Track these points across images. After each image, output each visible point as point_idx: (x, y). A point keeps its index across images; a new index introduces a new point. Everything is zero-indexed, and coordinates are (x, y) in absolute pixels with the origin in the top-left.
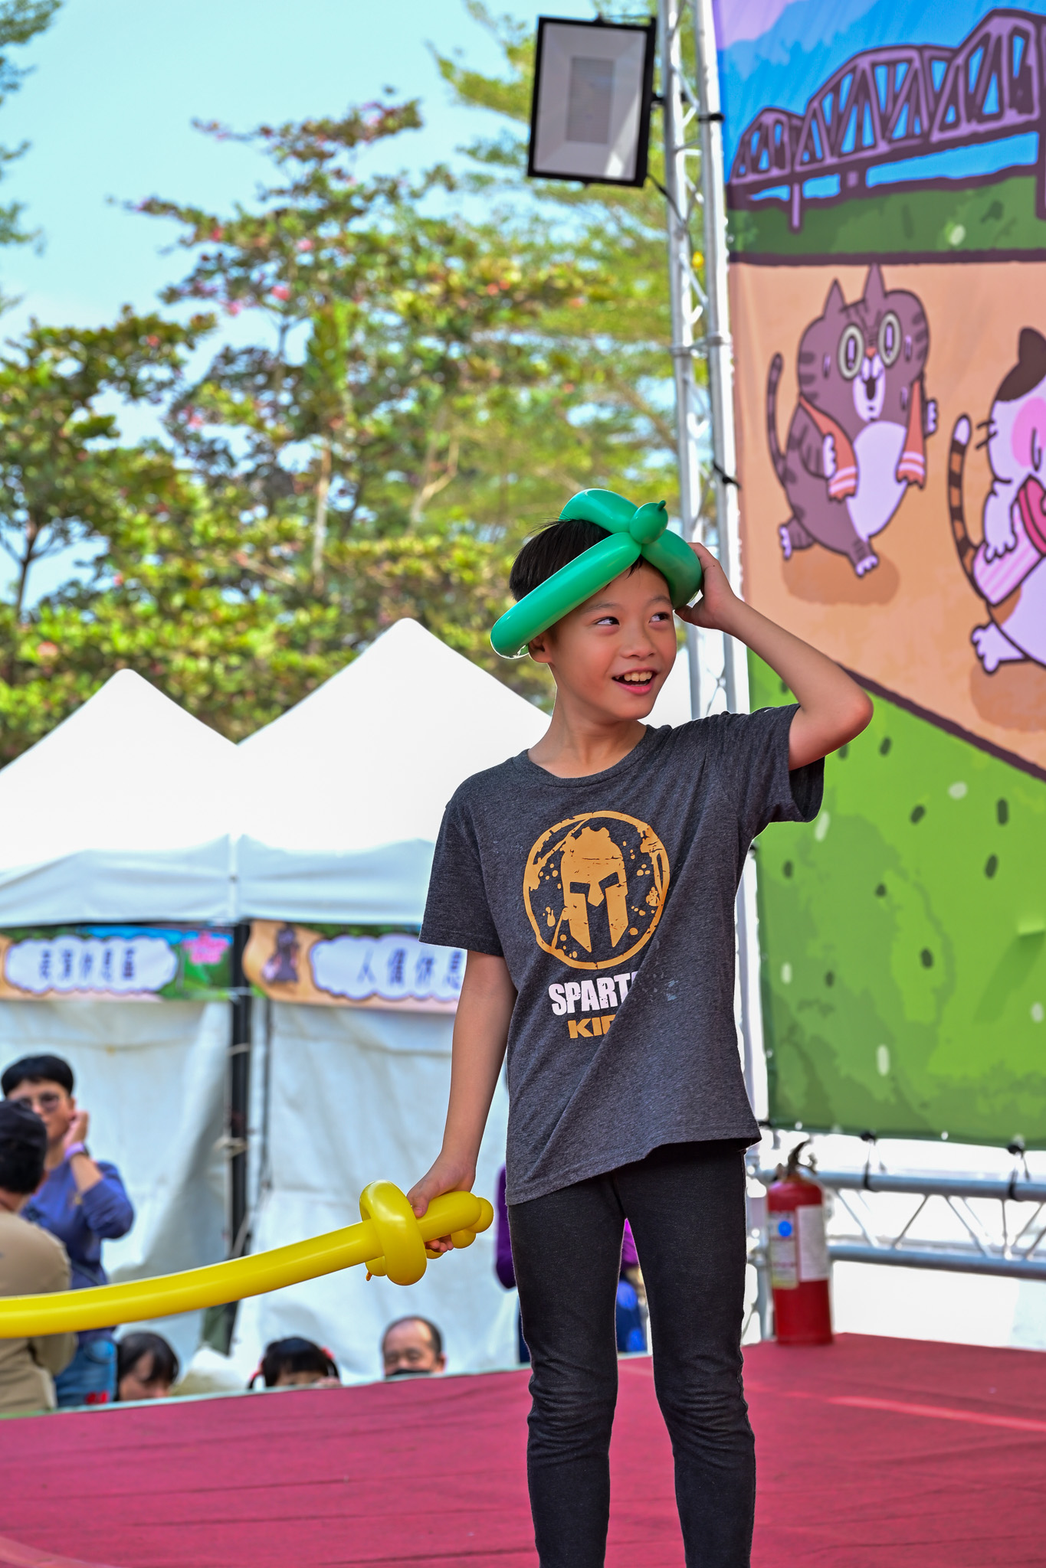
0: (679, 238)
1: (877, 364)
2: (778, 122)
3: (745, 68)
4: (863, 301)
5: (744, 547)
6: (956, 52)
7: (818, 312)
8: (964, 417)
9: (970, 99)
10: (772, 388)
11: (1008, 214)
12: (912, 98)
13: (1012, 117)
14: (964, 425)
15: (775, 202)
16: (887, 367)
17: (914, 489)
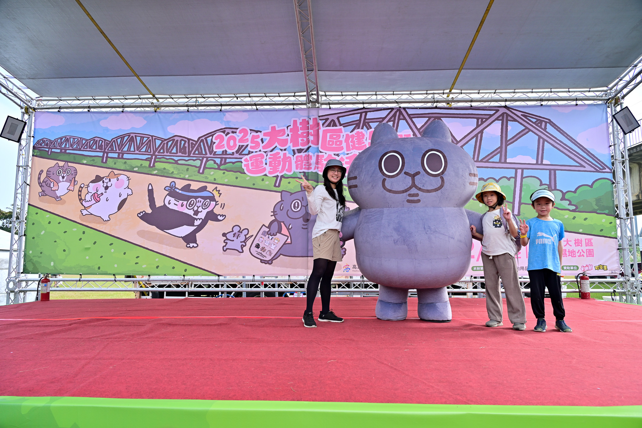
0: (21, 151)
1: (65, 175)
2: (47, 140)
4: (63, 166)
6: (88, 140)
8: (83, 184)
9: (90, 146)
10: (40, 174)
11: (95, 161)
12: (78, 143)
13: (98, 150)
15: (45, 150)
16: (67, 175)
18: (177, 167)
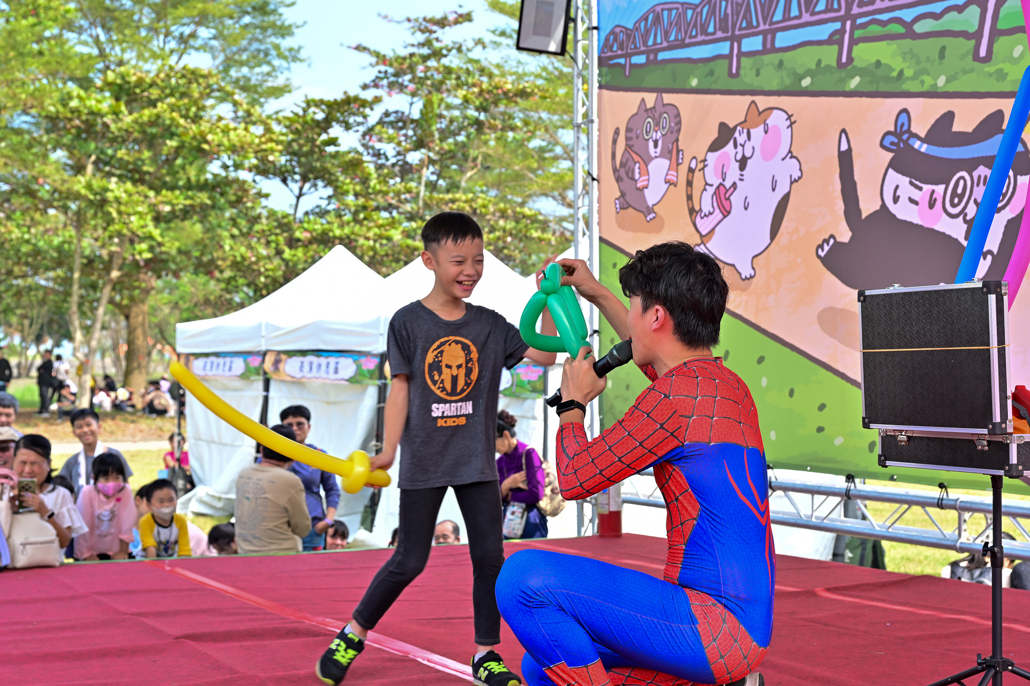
0: (578, 78)
1: (659, 134)
2: (621, 31)
3: (608, 7)
4: (654, 107)
5: (599, 207)
6: (697, 6)
7: (635, 111)
8: (695, 158)
9: (702, 26)
10: (615, 142)
11: (716, 75)
12: (678, 24)
13: (719, 34)
14: (694, 161)
15: (619, 64)
16: (663, 135)
17: (672, 187)
18: (911, 51)
